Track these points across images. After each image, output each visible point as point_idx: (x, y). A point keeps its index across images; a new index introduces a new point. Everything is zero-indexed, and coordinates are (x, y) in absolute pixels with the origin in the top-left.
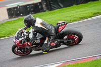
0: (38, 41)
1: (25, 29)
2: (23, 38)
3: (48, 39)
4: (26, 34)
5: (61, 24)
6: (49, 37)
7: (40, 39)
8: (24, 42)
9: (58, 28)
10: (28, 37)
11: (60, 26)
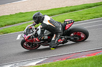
0: (46, 37)
1: (34, 25)
2: (32, 34)
3: (56, 36)
4: (35, 30)
5: (68, 22)
6: (57, 34)
7: (48, 35)
8: (33, 38)
9: (65, 26)
10: (36, 33)
11: (67, 24)
